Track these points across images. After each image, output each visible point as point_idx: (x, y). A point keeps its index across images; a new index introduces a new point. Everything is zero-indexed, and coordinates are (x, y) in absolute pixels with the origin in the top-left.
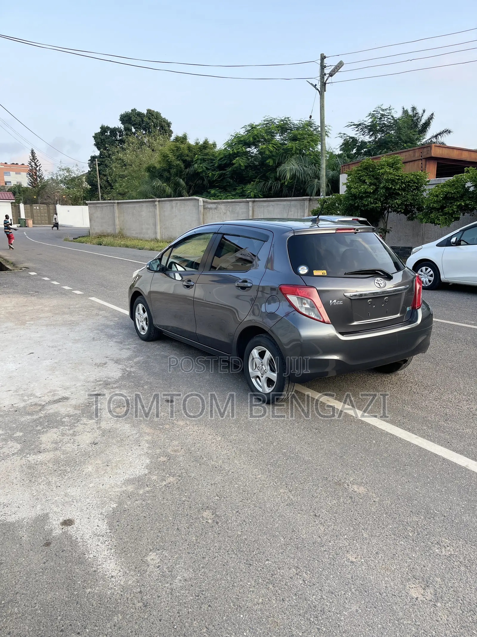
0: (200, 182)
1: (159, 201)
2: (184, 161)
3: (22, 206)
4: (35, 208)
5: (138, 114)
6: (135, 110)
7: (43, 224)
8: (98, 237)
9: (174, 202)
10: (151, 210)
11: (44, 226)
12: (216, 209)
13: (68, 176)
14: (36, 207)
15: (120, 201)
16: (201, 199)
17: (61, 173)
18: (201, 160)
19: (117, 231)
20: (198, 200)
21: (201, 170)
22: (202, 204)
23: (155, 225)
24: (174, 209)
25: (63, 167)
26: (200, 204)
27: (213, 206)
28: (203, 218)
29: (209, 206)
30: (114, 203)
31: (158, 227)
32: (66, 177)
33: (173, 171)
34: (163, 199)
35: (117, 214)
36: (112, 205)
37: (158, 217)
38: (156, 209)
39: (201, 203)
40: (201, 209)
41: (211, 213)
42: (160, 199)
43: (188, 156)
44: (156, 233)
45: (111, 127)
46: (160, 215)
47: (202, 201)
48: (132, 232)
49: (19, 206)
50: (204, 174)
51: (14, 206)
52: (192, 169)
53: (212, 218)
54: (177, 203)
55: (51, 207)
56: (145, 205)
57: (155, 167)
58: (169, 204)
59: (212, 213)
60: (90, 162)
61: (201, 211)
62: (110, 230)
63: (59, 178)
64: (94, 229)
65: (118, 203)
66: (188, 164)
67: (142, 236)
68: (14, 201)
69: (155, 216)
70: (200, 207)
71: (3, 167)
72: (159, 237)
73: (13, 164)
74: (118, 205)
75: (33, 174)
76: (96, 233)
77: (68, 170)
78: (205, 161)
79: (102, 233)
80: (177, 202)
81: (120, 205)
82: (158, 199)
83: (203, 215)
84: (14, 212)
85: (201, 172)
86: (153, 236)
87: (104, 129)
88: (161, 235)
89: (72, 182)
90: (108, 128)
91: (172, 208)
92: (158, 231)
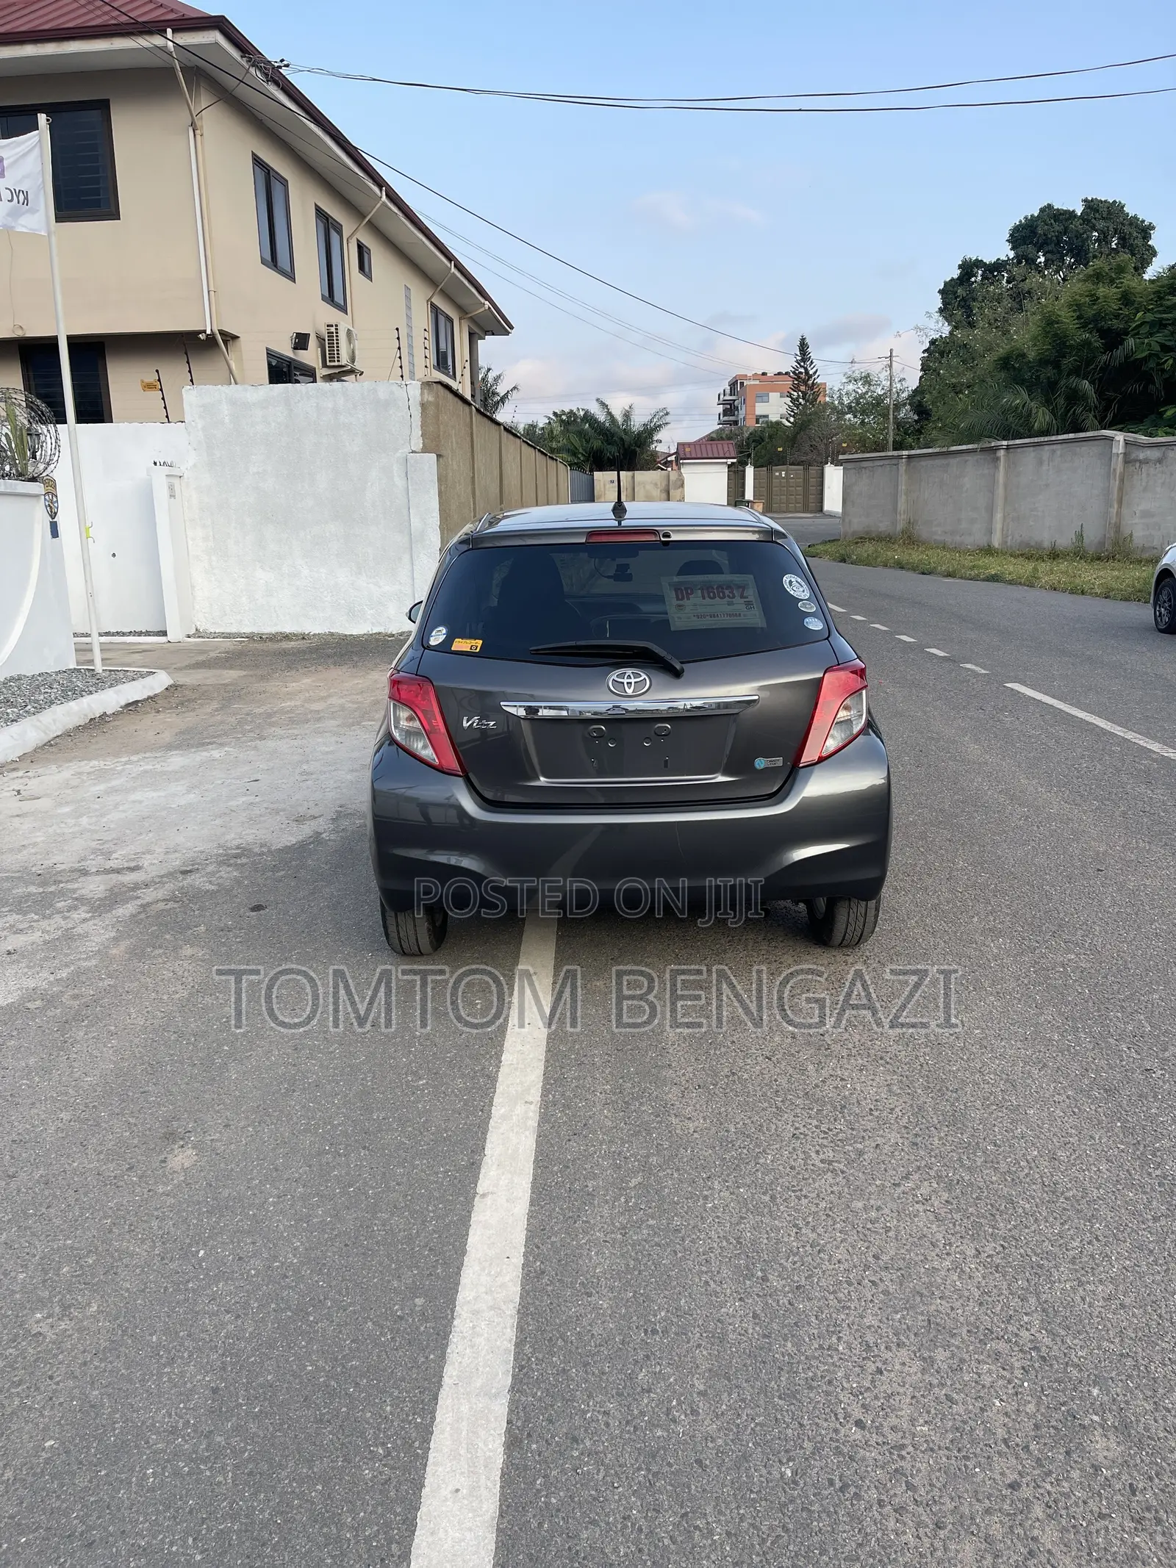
0: (1137, 387)
1: (1008, 448)
2: (1104, 333)
3: (750, 471)
4: (777, 474)
5: (1055, 215)
6: (1049, 206)
7: (791, 512)
8: (857, 543)
9: (1047, 448)
10: (986, 471)
11: (790, 515)
12: (1160, 461)
13: (866, 393)
14: (781, 473)
15: (913, 452)
16: (1120, 437)
17: (851, 387)
18: (1152, 324)
19: (900, 527)
20: (1111, 439)
21: (1146, 353)
22: (1121, 450)
23: (991, 510)
24: (1045, 467)
25: (857, 375)
26: (1114, 451)
27: (1153, 454)
28: (1121, 489)
29: (1142, 455)
30: (900, 457)
31: (999, 516)
32: (863, 396)
33: (1068, 362)
34: (1018, 442)
35: (903, 487)
36: (894, 461)
37: (1000, 491)
38: (997, 468)
39: (1119, 448)
40: (1118, 464)
41: (1144, 475)
42: (1011, 442)
43: (1117, 316)
44: (990, 532)
45: (987, 261)
46: (1006, 486)
47: (1122, 443)
48: (934, 529)
49: (744, 471)
50: (1152, 364)
51: (734, 472)
52: (1119, 353)
53: (1145, 490)
54: (1054, 451)
55: (813, 470)
56: (971, 459)
57: (1024, 355)
58: (1033, 454)
59: (1148, 475)
60: (926, 355)
61: (1115, 470)
62: (883, 526)
63: (846, 401)
64: (850, 522)
65: (909, 457)
66: (1113, 339)
67: (958, 538)
68: (735, 460)
69: (992, 490)
70: (1114, 460)
71: (757, 382)
72: (996, 543)
73: (779, 374)
74: (908, 464)
75: (799, 396)
76: (854, 533)
77: (867, 380)
78: (1165, 326)
79: (867, 533)
80: (1055, 447)
81: (914, 463)
82: (1005, 443)
83: (1122, 480)
84: (732, 486)
85: (1145, 359)
86: (982, 541)
87: (968, 268)
88: (1004, 536)
89: (872, 406)
90: (979, 263)
91: (1040, 463)
92: (998, 526)
